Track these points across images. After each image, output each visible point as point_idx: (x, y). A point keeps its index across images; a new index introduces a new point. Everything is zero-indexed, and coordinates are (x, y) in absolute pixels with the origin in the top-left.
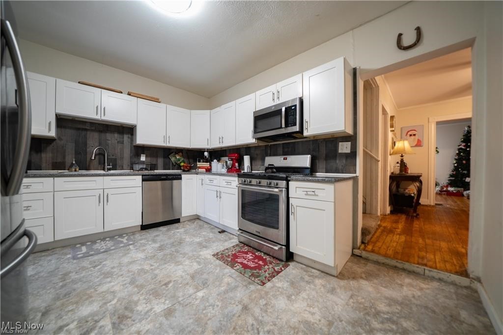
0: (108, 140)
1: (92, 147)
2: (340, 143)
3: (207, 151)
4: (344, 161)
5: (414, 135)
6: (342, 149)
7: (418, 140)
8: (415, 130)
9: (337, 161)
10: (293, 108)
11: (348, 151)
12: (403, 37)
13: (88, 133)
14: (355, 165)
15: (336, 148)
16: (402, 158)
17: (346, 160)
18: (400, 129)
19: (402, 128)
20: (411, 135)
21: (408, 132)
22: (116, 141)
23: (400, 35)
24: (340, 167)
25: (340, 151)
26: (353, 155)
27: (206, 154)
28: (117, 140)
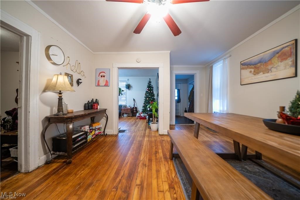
5: (104, 76)
7: (106, 80)
8: (104, 72)
16: (60, 95)
18: (95, 70)
19: (96, 69)
20: (102, 76)
21: (100, 73)
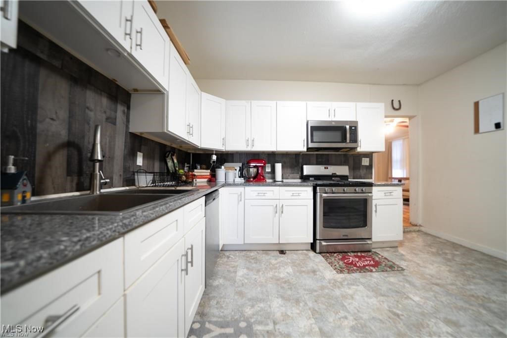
0: (88, 108)
1: (52, 119)
2: (363, 159)
3: (215, 154)
4: (365, 171)
6: (364, 163)
9: (361, 171)
10: (353, 128)
11: (367, 164)
12: (394, 102)
13: (43, 73)
14: (372, 173)
15: (360, 161)
17: (366, 170)
22: (104, 116)
23: (392, 101)
24: (362, 175)
25: (363, 164)
26: (370, 167)
27: (214, 157)
28: (105, 112)
